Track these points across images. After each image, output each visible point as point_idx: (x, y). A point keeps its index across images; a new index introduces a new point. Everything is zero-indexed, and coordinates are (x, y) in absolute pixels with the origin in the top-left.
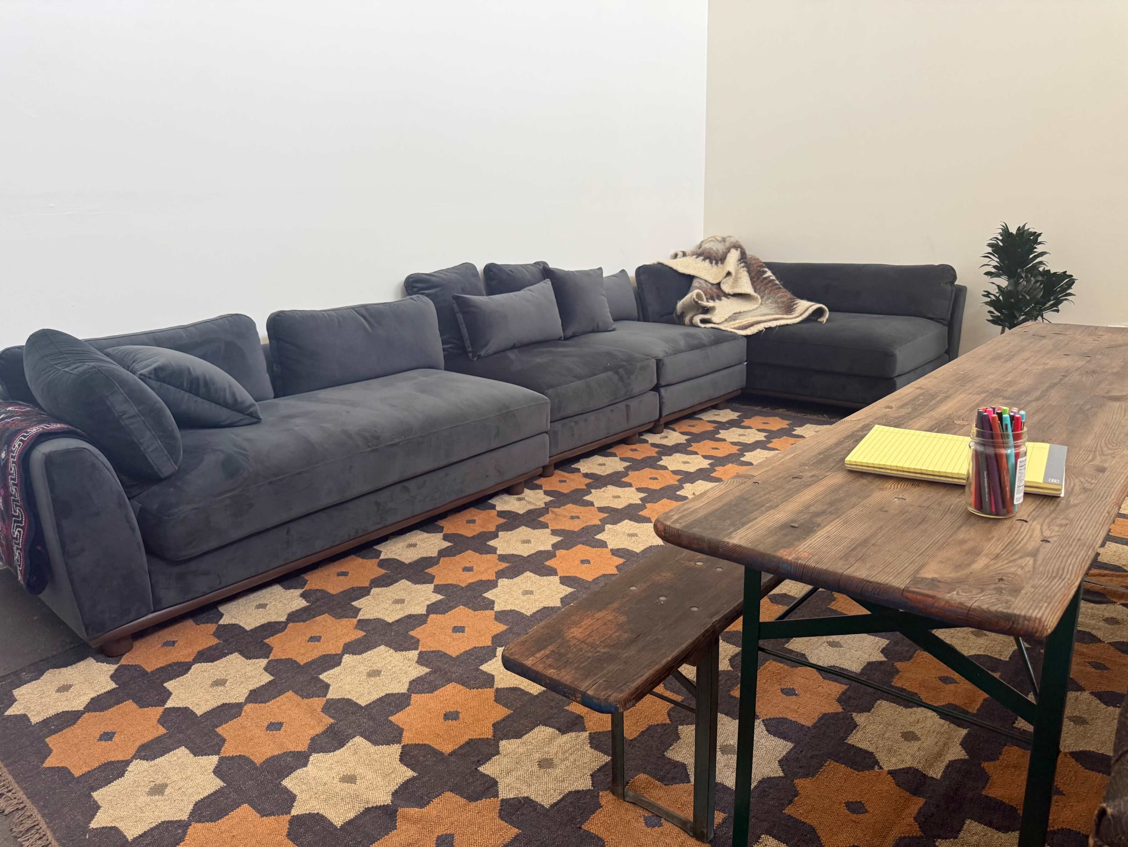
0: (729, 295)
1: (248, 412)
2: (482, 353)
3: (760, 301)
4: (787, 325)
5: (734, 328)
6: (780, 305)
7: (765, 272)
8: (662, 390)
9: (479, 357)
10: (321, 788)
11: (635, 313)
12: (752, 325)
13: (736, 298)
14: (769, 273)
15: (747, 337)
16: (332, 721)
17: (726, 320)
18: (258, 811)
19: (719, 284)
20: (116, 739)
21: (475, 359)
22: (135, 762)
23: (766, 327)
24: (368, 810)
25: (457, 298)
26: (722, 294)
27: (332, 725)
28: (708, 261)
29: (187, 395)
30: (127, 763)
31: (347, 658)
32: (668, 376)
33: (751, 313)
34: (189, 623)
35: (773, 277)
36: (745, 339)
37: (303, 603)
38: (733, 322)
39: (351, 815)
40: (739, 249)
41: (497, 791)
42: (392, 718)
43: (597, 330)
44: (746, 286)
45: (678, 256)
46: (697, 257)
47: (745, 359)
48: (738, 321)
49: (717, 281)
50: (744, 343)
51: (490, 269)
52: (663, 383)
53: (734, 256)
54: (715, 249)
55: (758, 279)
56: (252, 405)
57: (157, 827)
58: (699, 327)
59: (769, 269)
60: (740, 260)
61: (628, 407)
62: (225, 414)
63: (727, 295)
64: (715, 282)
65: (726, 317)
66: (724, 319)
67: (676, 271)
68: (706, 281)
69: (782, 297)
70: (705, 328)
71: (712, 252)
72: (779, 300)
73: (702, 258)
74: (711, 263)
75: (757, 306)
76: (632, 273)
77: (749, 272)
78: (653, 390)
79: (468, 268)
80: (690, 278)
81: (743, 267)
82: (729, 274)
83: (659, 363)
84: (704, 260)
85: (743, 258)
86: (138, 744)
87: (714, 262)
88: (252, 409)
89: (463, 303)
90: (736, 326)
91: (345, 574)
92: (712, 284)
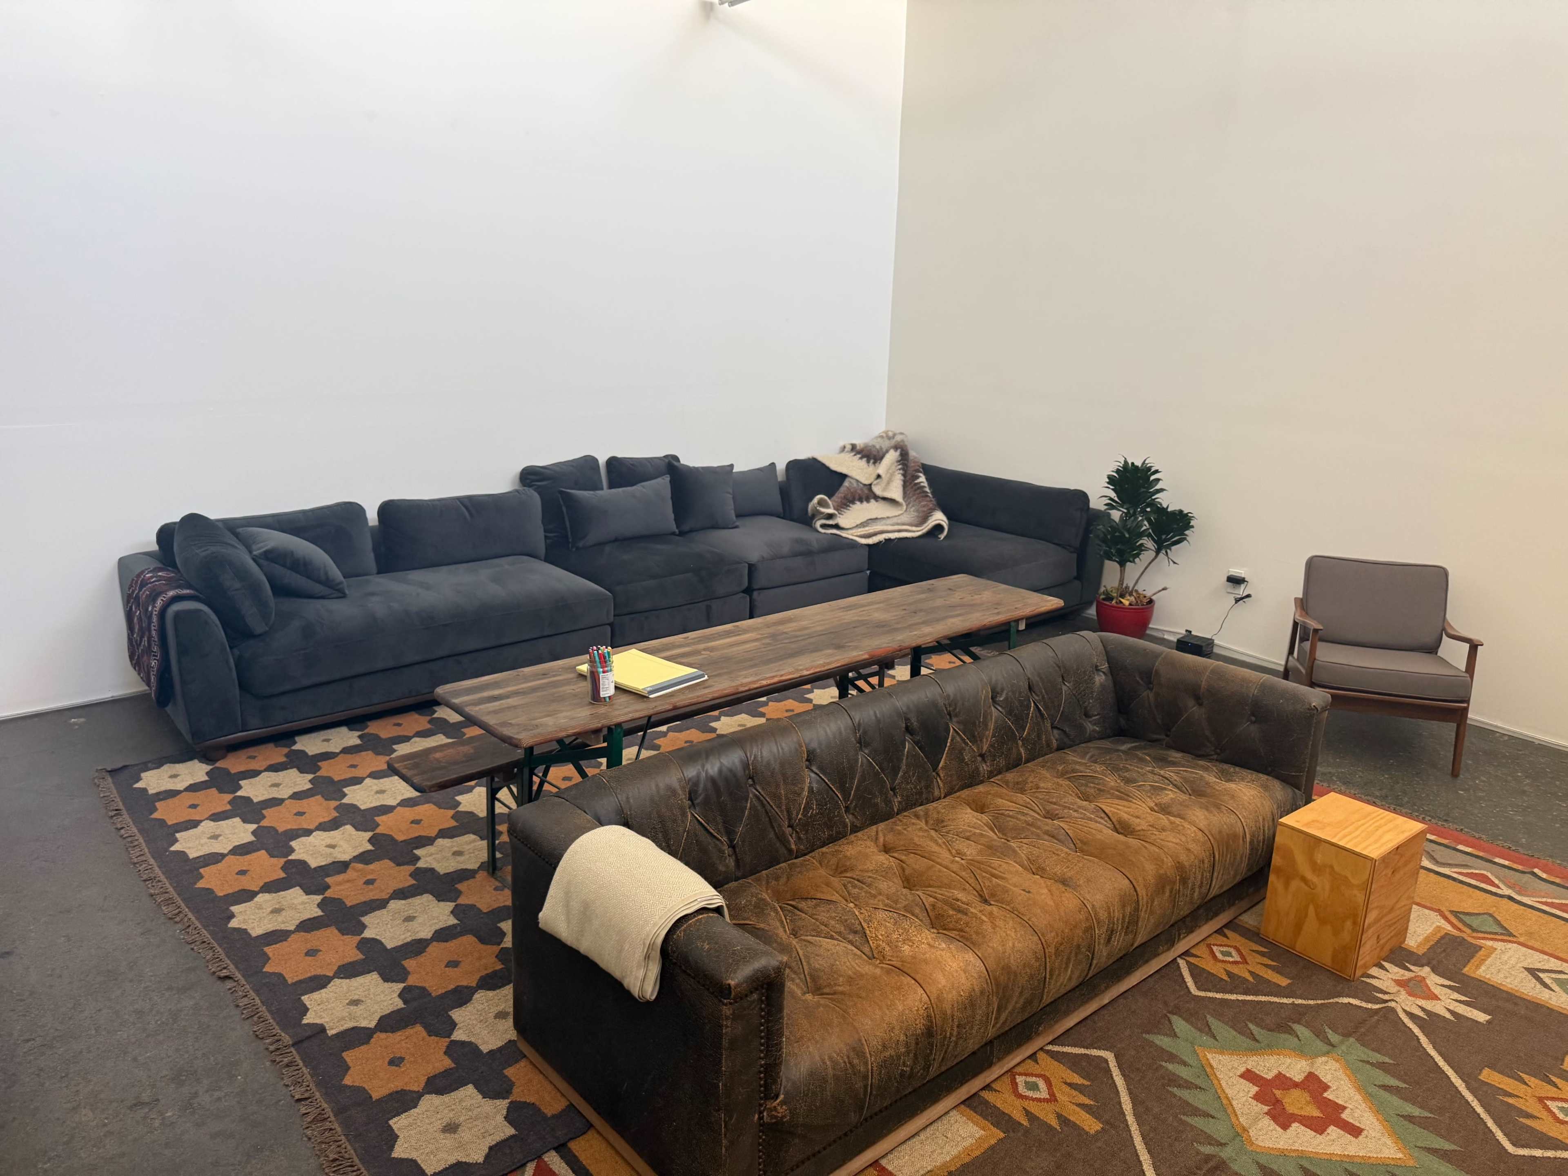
0: (878, 498)
2: (580, 545)
3: (905, 507)
4: (906, 538)
5: (857, 536)
6: (916, 515)
7: (918, 477)
8: (755, 594)
9: (577, 548)
11: (779, 508)
12: (875, 534)
13: (880, 502)
14: (923, 477)
15: (868, 545)
17: (857, 526)
19: (870, 485)
23: (887, 538)
26: (871, 496)
28: (865, 459)
32: (761, 580)
33: (884, 521)
35: (926, 484)
36: (867, 549)
38: (862, 529)
40: (899, 451)
43: (714, 526)
44: (896, 491)
46: (855, 455)
47: (867, 567)
48: (867, 528)
49: (869, 482)
50: (865, 552)
51: (613, 462)
52: (755, 587)
53: (892, 456)
54: (878, 447)
55: (911, 483)
58: (818, 531)
59: (925, 474)
60: (899, 461)
61: (709, 608)
63: (874, 498)
64: (867, 482)
65: (858, 522)
66: (854, 525)
67: (828, 468)
68: (857, 481)
69: (924, 506)
70: (825, 533)
71: (873, 449)
72: (922, 509)
73: (859, 456)
74: (868, 462)
75: (901, 512)
76: (781, 467)
77: (904, 475)
78: (744, 592)
79: (587, 461)
80: (843, 477)
81: (900, 469)
82: (879, 476)
83: (754, 568)
84: (861, 458)
85: (904, 458)
87: (872, 461)
90: (859, 534)
92: (863, 485)
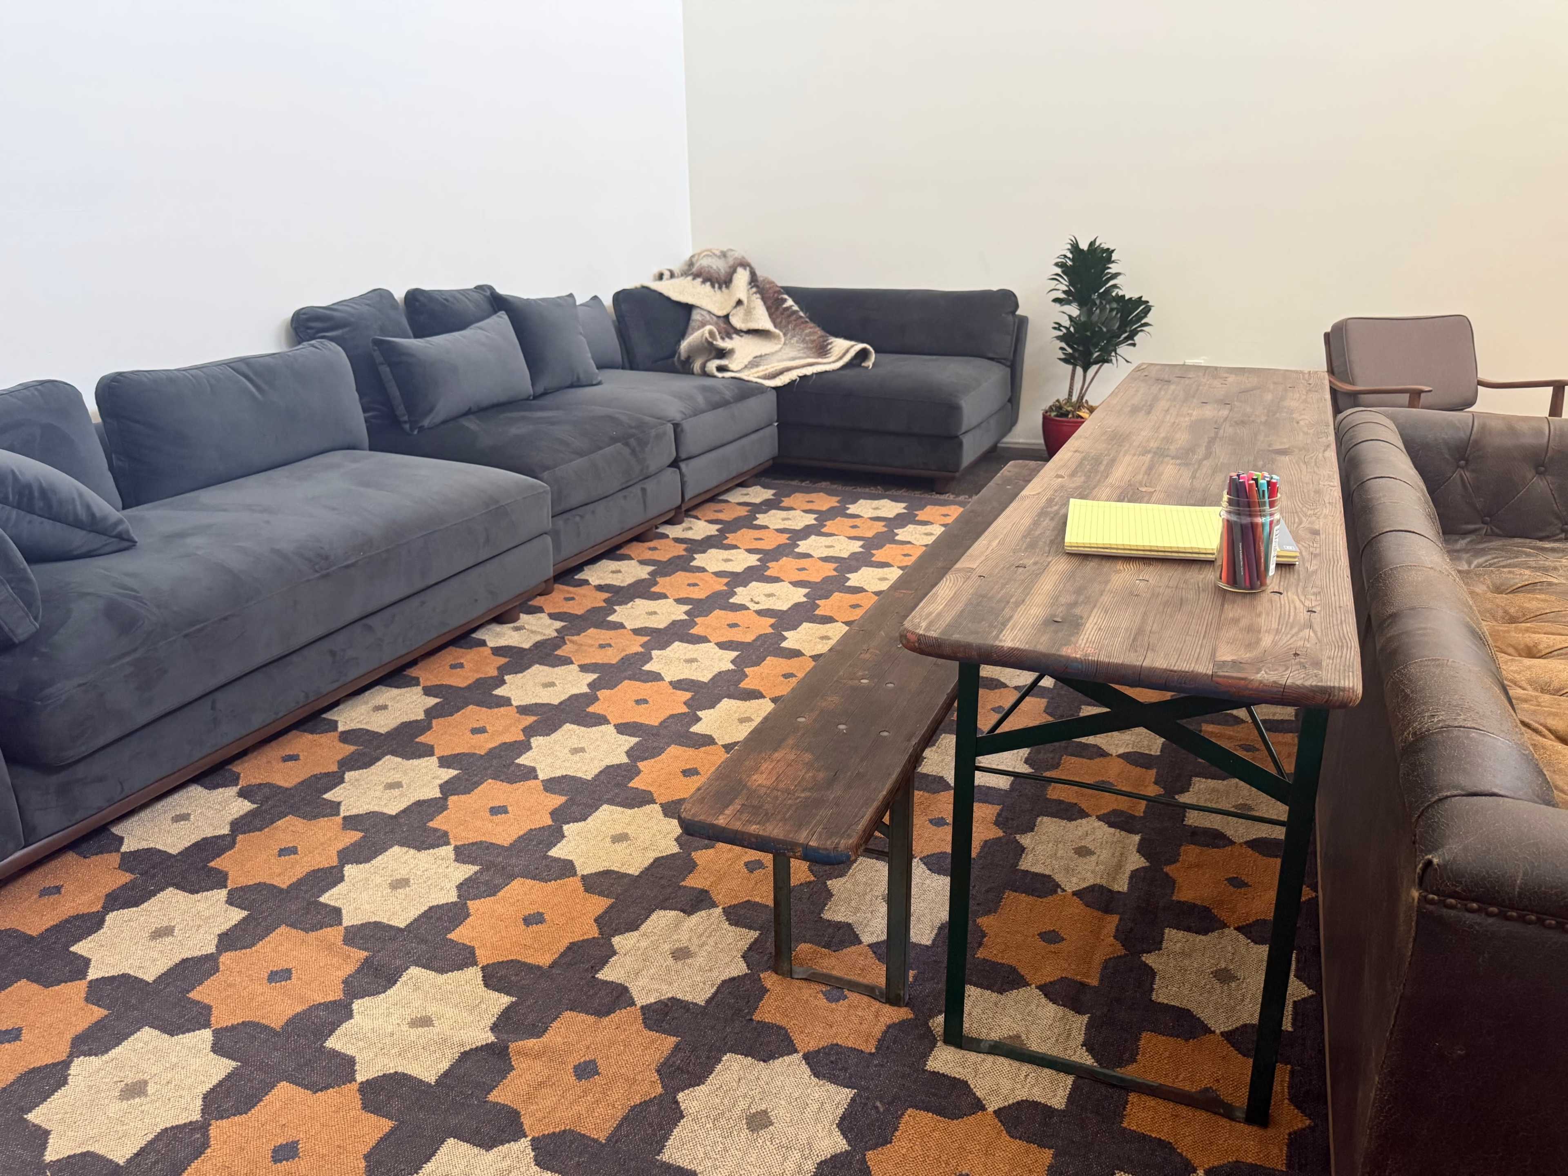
0: (742, 331)
1: (114, 533)
2: (426, 423)
3: (783, 339)
4: (826, 372)
5: (759, 377)
6: (810, 345)
7: (785, 300)
8: (683, 465)
9: (421, 429)
10: (387, 1040)
11: (618, 357)
12: (781, 373)
13: (750, 336)
14: (790, 302)
15: (776, 388)
16: (366, 954)
17: (746, 367)
18: (306, 1087)
19: (727, 317)
20: (25, 1035)
21: (416, 432)
22: (77, 1062)
23: (801, 375)
24: (465, 1056)
25: (378, 343)
26: (732, 331)
27: (367, 959)
28: (708, 284)
29: (14, 513)
30: (66, 1064)
31: (350, 870)
32: (691, 445)
33: (776, 357)
34: (71, 857)
35: (796, 308)
36: (774, 393)
37: (247, 806)
38: (755, 370)
39: (445, 1066)
40: (748, 268)
41: (632, 998)
42: (451, 936)
43: (577, 384)
44: (763, 321)
45: (665, 277)
46: (694, 279)
47: (776, 418)
48: (761, 368)
49: (724, 313)
50: (773, 395)
51: (414, 297)
52: (683, 455)
53: (742, 277)
54: (715, 267)
55: (777, 309)
56: (120, 522)
57: (158, 1137)
58: (715, 377)
59: (790, 296)
60: (750, 284)
61: (644, 490)
62: (78, 539)
63: (739, 332)
64: (721, 313)
65: (746, 362)
66: (742, 366)
67: (668, 299)
68: (709, 312)
69: (810, 334)
70: (723, 378)
71: (712, 271)
72: (807, 338)
73: (699, 280)
74: (713, 286)
75: (780, 346)
76: (608, 301)
77: (764, 299)
78: (671, 465)
79: (381, 296)
80: (688, 308)
81: (755, 293)
82: (739, 302)
83: (676, 426)
84: (704, 282)
85: (754, 280)
86: (69, 1037)
87: (717, 286)
88: (120, 528)
89: (390, 352)
90: (761, 374)
91: (294, 758)
92: (718, 317)
